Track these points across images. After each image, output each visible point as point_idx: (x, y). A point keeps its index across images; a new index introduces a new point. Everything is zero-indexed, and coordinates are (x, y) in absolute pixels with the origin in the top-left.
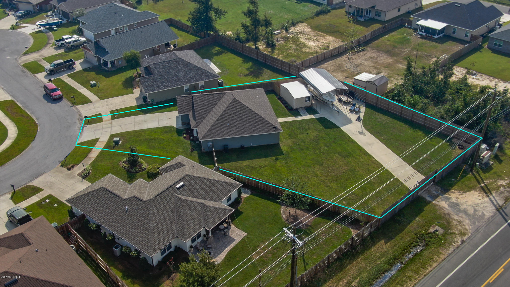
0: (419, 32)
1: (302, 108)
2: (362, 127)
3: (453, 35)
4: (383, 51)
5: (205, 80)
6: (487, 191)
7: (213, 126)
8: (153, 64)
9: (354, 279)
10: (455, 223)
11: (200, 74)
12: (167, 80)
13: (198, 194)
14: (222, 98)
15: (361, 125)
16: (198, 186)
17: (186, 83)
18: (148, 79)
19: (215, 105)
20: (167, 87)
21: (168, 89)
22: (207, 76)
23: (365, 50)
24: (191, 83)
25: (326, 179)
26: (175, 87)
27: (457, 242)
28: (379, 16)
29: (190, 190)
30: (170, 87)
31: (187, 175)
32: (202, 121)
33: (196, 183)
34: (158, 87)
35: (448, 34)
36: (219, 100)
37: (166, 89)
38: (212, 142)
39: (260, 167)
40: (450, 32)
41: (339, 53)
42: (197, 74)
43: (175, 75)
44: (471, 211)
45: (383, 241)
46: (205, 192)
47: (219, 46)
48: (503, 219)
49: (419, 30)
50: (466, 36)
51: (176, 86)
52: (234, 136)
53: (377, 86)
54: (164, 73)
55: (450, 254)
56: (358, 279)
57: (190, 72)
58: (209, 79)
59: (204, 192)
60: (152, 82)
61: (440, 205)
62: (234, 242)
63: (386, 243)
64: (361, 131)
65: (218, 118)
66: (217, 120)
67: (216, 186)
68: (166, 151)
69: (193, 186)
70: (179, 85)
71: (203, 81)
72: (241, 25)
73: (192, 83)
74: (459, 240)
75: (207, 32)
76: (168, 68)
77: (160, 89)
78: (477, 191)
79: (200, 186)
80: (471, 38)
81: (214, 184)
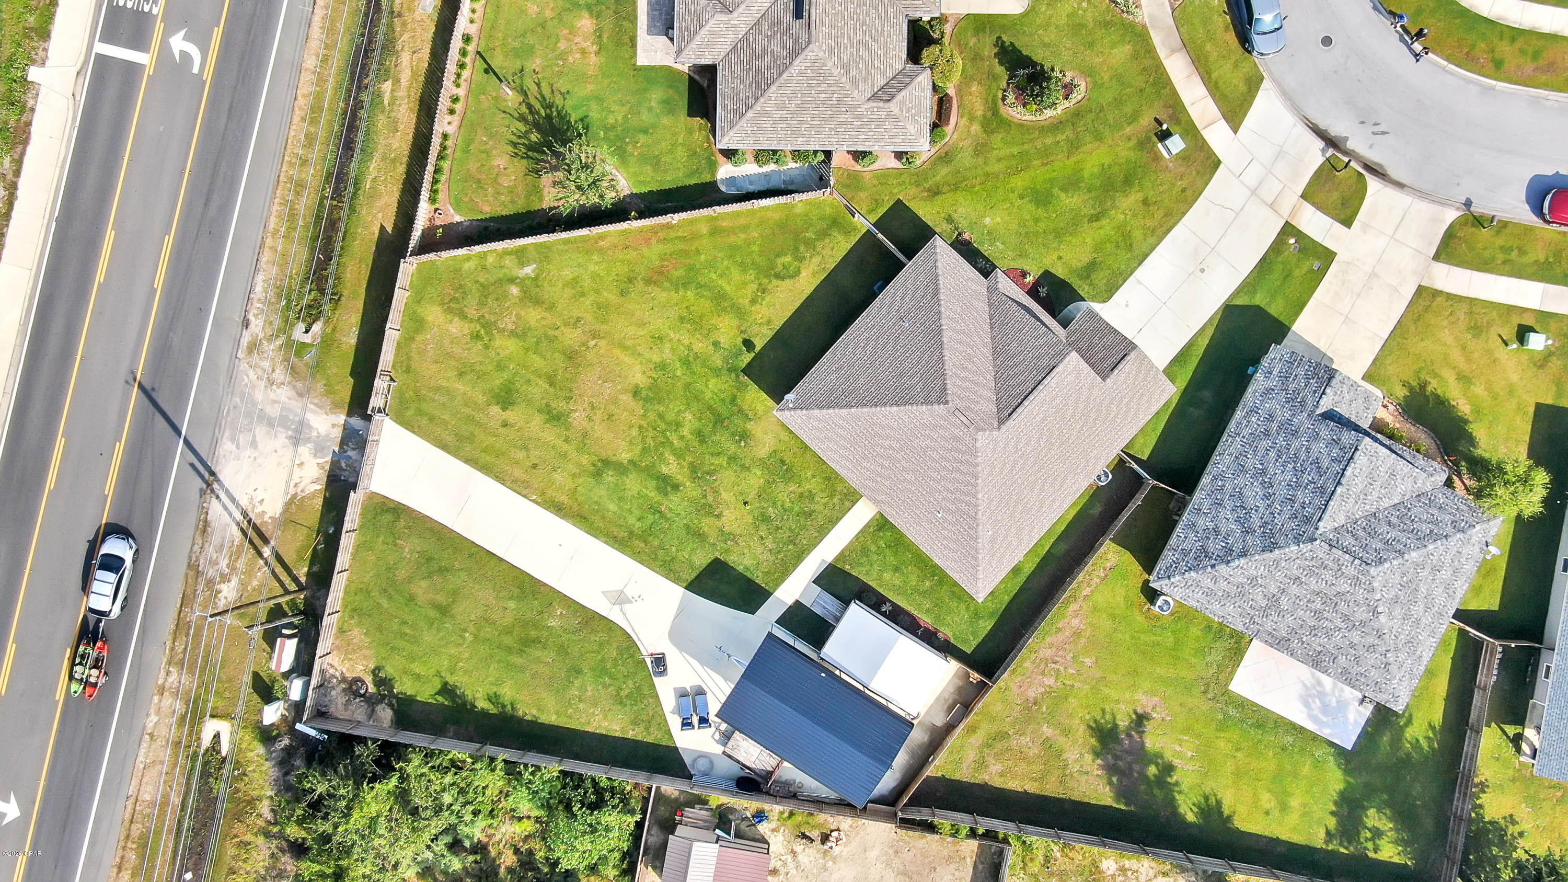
1: (837, 620)
2: (633, 630)
6: (250, 532)
8: (1356, 449)
9: (393, 100)
10: (280, 375)
13: (760, 32)
15: (639, 640)
16: (775, 47)
18: (1315, 392)
25: (596, 345)
27: (256, 316)
29: (780, 22)
31: (809, 43)
33: (784, 47)
39: (764, 291)
43: (1264, 472)
44: (260, 431)
45: (389, 229)
46: (754, 50)
48: (195, 447)
54: (1298, 450)
55: (256, 270)
56: (386, 102)
57: (1238, 520)
59: (759, 50)
60: (1297, 391)
61: (325, 416)
62: (645, 27)
63: (382, 228)
64: (627, 607)
66: (940, 312)
67: (750, 85)
69: (782, 34)
74: (257, 325)
76: (1306, 478)
78: (270, 518)
79: (772, 52)
81: (758, 86)
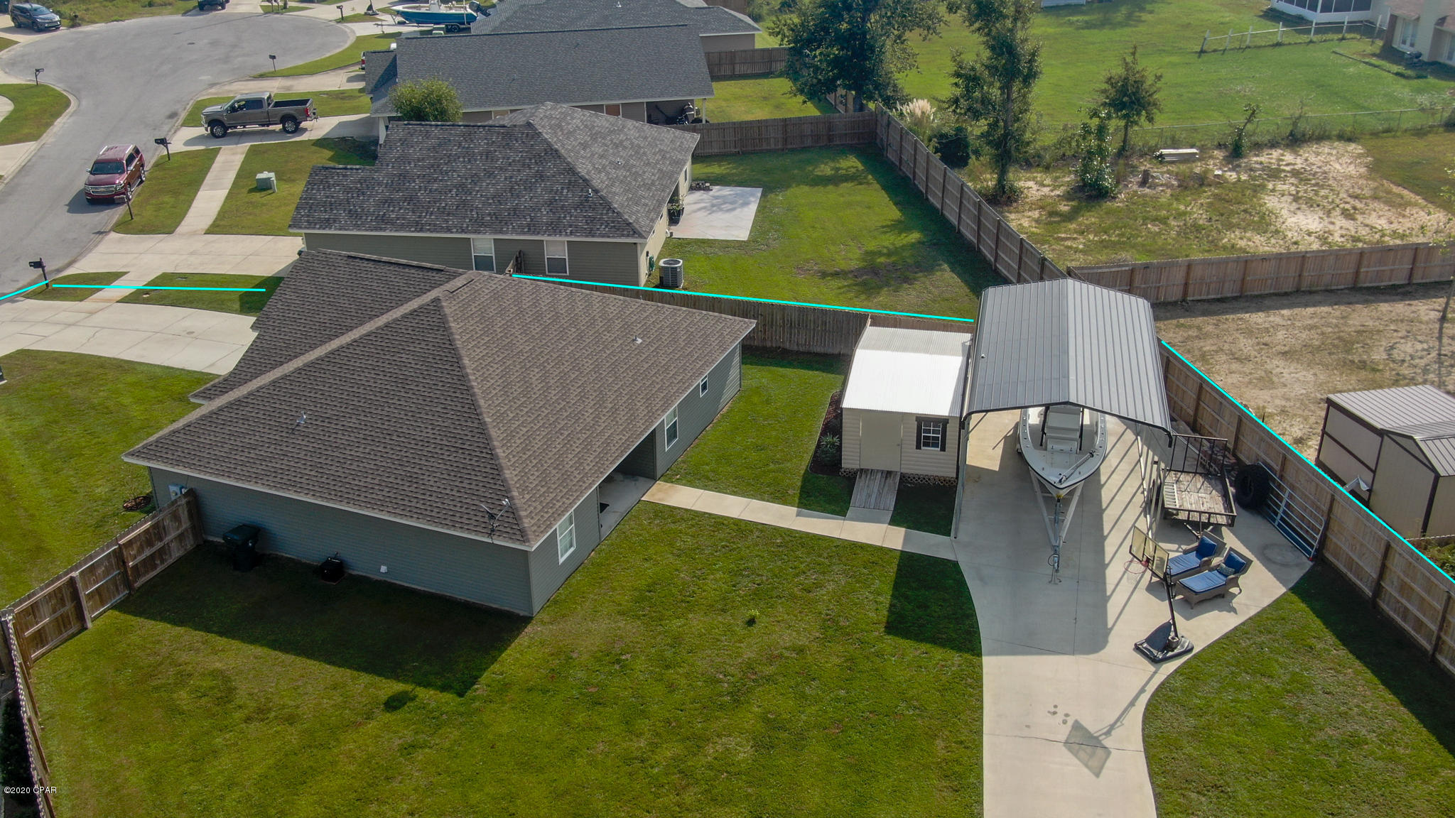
1: (888, 474)
5: (583, 234)
7: (234, 404)
11: (563, 207)
12: (411, 199)
15: (1142, 690)
17: (477, 226)
24: (502, 232)
30: (403, 228)
34: (356, 216)
38: (190, 489)
42: (551, 202)
43: (460, 187)
53: (1437, 476)
54: (423, 167)
57: (529, 189)
58: (591, 234)
60: (348, 191)
65: (284, 377)
71: (563, 239)
72: (952, 68)
73: (506, 233)
77: (357, 227)
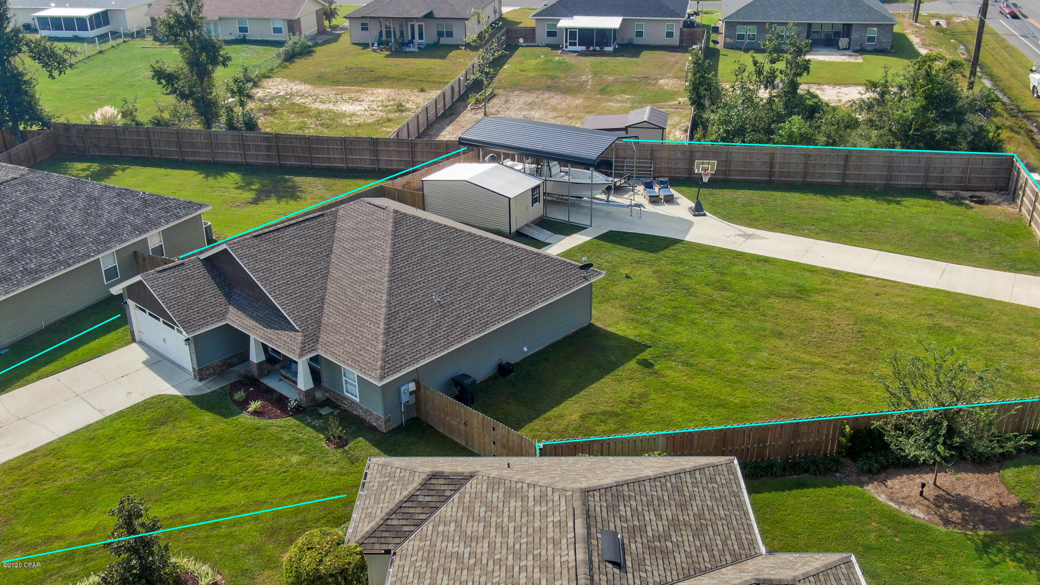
0: (566, 47)
1: (527, 225)
2: (728, 225)
3: (637, 41)
4: (538, 89)
5: (168, 222)
7: (391, 317)
11: (137, 209)
12: (26, 250)
14: (334, 230)
15: (720, 221)
17: (102, 244)
19: (327, 256)
20: (42, 271)
21: (47, 279)
22: (166, 210)
23: (495, 95)
24: (124, 241)
26: (69, 266)
28: (450, 34)
30: (52, 270)
32: (319, 322)
35: (625, 42)
36: (331, 239)
37: (39, 278)
38: (415, 381)
40: (630, 35)
41: (445, 111)
42: (126, 210)
43: (50, 227)
47: (82, 158)
49: (566, 42)
50: (670, 35)
51: (74, 263)
52: (484, 330)
53: (663, 129)
58: (179, 217)
64: (739, 232)
65: (390, 289)
68: (232, 483)
70: (83, 258)
71: (160, 230)
73: (128, 240)
75: (16, 126)
80: (681, 36)
